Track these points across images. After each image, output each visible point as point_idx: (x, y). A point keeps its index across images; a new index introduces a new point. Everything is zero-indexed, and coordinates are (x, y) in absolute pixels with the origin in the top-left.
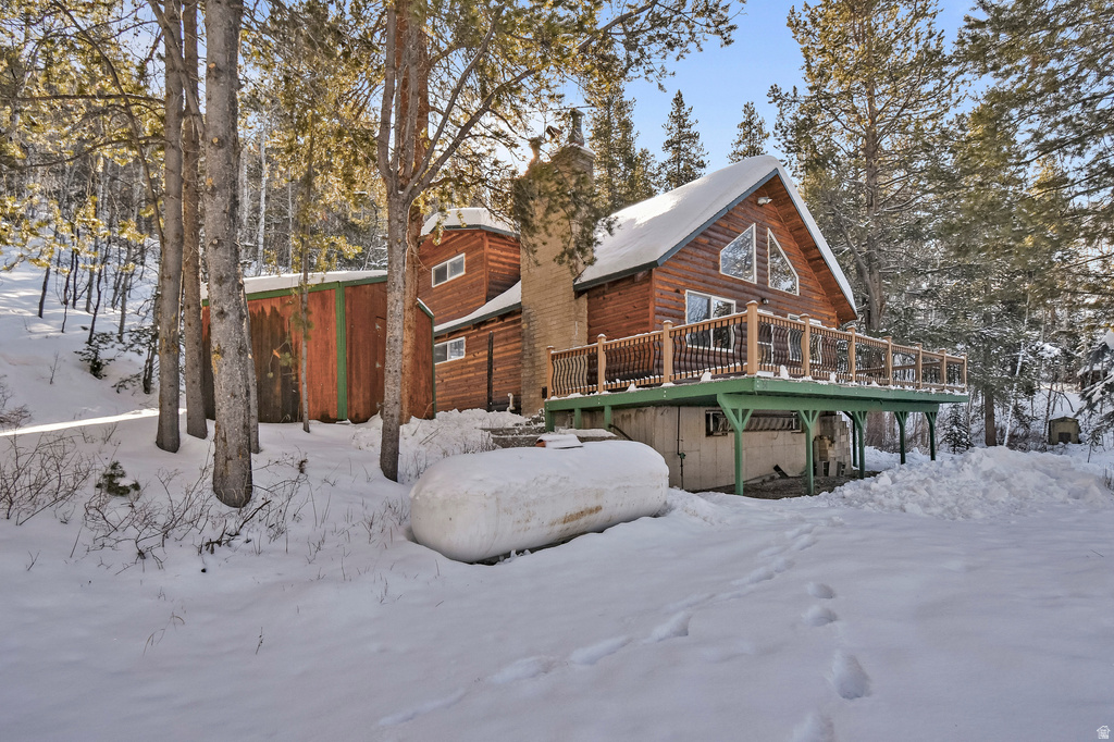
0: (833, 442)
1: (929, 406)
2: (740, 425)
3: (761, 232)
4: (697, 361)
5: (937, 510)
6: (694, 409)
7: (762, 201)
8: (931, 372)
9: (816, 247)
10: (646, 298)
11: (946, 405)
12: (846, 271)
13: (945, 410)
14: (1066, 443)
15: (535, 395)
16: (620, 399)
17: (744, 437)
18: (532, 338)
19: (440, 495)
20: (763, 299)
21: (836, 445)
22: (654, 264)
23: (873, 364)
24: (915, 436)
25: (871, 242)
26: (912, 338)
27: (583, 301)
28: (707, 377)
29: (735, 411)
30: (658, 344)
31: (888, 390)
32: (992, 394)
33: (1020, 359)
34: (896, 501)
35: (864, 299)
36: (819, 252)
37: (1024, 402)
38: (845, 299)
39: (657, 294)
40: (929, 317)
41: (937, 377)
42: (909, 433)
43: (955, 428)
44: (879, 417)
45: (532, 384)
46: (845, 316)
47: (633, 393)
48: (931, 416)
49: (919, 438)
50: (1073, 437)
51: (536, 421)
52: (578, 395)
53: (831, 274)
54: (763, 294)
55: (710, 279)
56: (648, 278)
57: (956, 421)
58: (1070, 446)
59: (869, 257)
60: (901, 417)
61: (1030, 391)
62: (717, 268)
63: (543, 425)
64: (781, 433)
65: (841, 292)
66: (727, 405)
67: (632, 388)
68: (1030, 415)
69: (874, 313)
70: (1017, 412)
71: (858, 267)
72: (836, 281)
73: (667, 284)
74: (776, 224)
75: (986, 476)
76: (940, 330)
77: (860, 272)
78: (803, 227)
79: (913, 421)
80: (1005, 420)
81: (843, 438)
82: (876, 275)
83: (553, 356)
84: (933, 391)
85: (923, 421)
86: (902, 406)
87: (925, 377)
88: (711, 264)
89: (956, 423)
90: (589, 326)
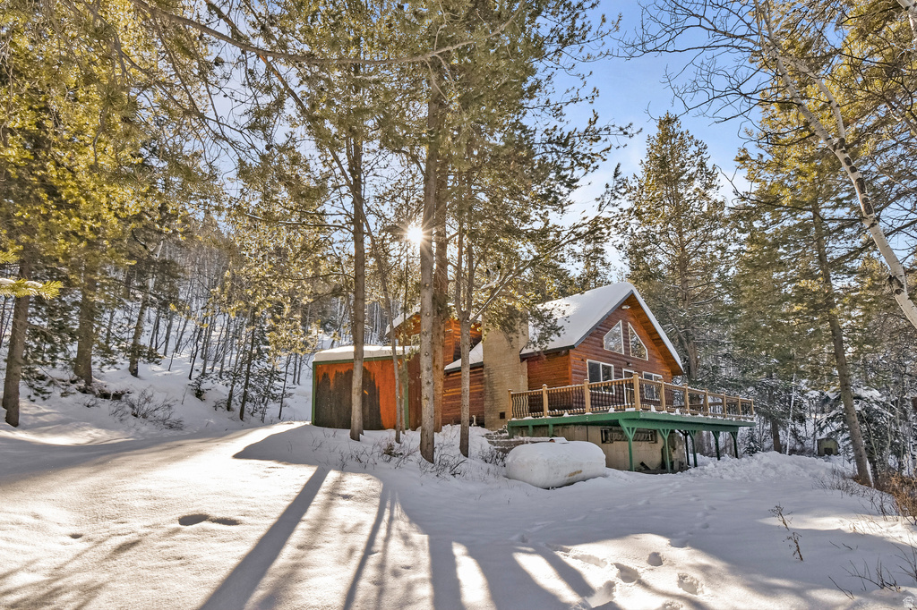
0: (675, 449)
1: (732, 429)
2: (631, 436)
3: (625, 326)
4: (605, 401)
5: (738, 478)
6: (596, 427)
7: (624, 307)
8: (732, 407)
9: (657, 332)
10: (566, 365)
11: (745, 428)
12: (672, 340)
13: (743, 431)
14: (829, 455)
15: (495, 417)
16: (557, 420)
17: (632, 443)
18: (491, 383)
19: (526, 460)
20: (628, 364)
21: (677, 451)
22: (572, 347)
23: (696, 403)
24: (725, 448)
25: (687, 324)
26: (719, 385)
27: (525, 363)
28: (612, 410)
29: (628, 428)
30: (581, 392)
31: (708, 419)
32: (776, 423)
33: (793, 398)
34: (718, 474)
35: (685, 359)
36: (659, 335)
37: (801, 428)
38: (676, 363)
39: (572, 362)
40: (728, 371)
41: (736, 411)
42: (721, 446)
43: (752, 443)
44: (701, 435)
45: (491, 411)
46: (676, 372)
47: (567, 418)
48: (734, 434)
49: (728, 449)
50: (834, 452)
51: (501, 432)
52: (531, 418)
53: (666, 348)
54: (628, 360)
55: (599, 353)
56: (567, 353)
57: (752, 438)
58: (832, 457)
59: (687, 334)
60: (716, 434)
61: (802, 420)
62: (602, 346)
63: (507, 434)
64: (643, 443)
65: (673, 358)
66: (624, 425)
67: (566, 415)
68: (804, 435)
69: (692, 368)
70: (795, 433)
71: (680, 338)
72: (669, 352)
73: (578, 356)
74: (632, 319)
75: (766, 466)
76: (736, 381)
77: (681, 341)
78: (649, 321)
79: (724, 437)
80: (786, 438)
81: (681, 447)
82: (692, 344)
83: (512, 395)
84: (734, 419)
85: (730, 438)
86: (716, 428)
87: (728, 410)
88: (599, 344)
89: (752, 439)
90: (529, 378)
